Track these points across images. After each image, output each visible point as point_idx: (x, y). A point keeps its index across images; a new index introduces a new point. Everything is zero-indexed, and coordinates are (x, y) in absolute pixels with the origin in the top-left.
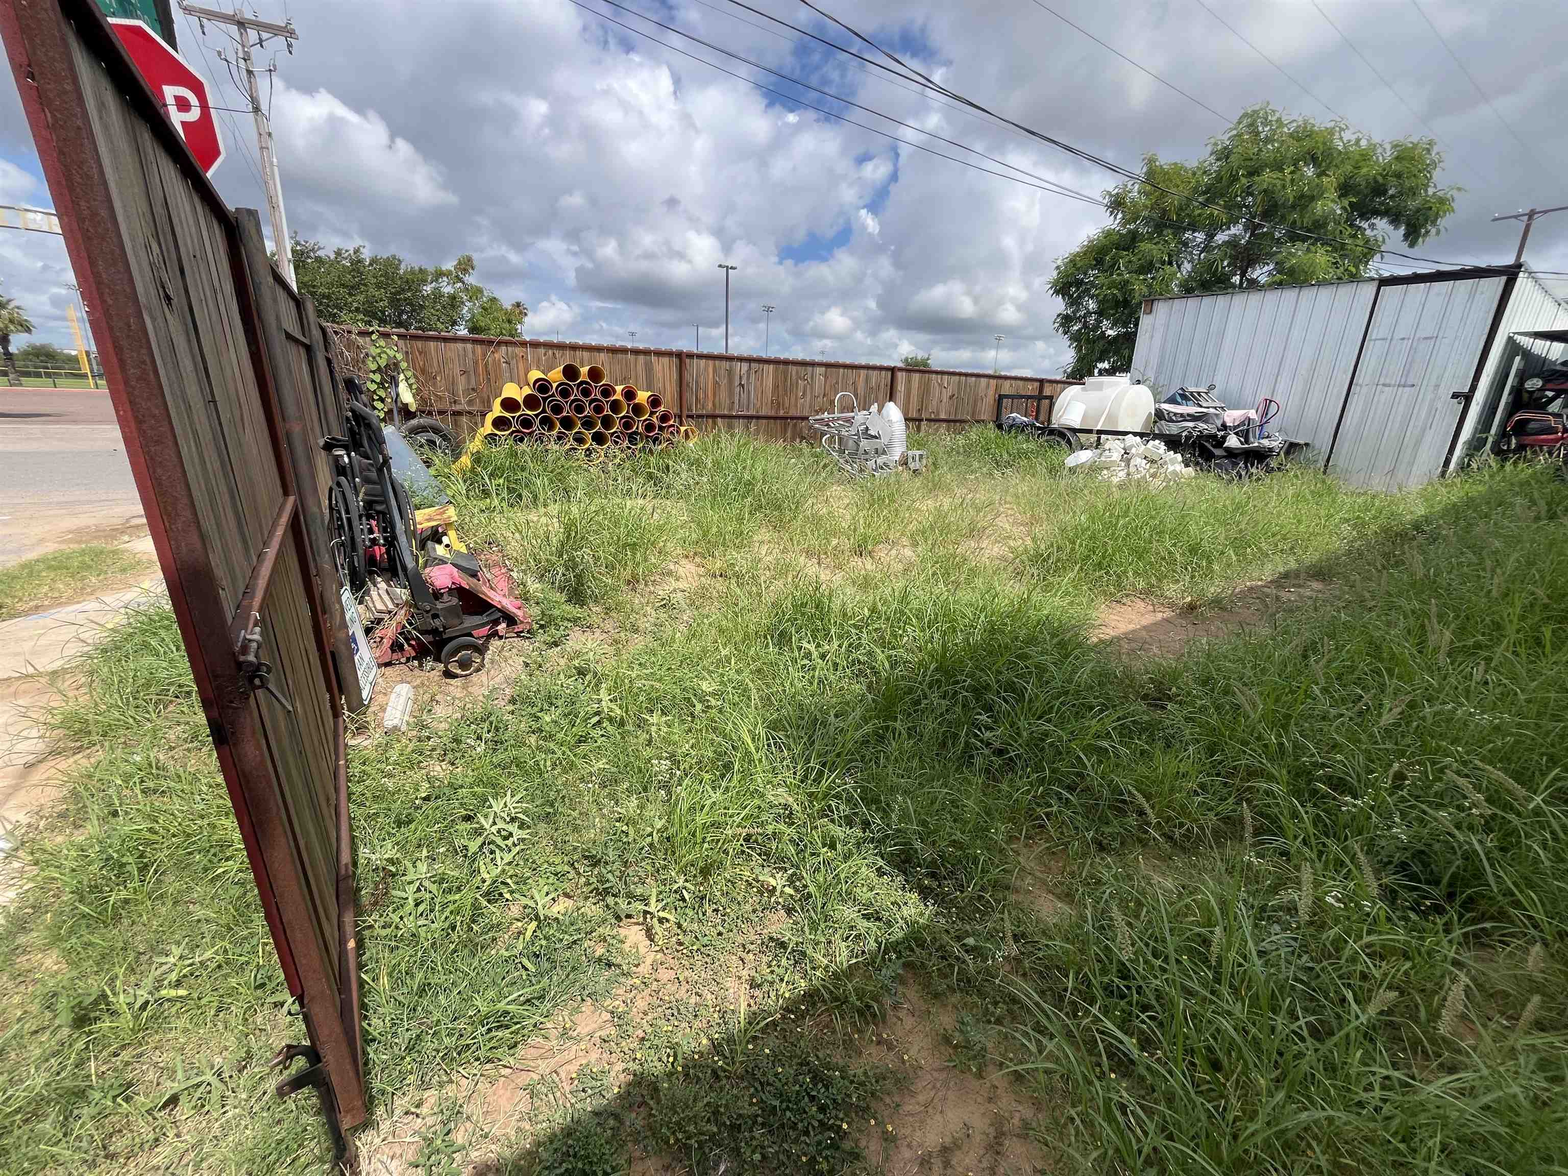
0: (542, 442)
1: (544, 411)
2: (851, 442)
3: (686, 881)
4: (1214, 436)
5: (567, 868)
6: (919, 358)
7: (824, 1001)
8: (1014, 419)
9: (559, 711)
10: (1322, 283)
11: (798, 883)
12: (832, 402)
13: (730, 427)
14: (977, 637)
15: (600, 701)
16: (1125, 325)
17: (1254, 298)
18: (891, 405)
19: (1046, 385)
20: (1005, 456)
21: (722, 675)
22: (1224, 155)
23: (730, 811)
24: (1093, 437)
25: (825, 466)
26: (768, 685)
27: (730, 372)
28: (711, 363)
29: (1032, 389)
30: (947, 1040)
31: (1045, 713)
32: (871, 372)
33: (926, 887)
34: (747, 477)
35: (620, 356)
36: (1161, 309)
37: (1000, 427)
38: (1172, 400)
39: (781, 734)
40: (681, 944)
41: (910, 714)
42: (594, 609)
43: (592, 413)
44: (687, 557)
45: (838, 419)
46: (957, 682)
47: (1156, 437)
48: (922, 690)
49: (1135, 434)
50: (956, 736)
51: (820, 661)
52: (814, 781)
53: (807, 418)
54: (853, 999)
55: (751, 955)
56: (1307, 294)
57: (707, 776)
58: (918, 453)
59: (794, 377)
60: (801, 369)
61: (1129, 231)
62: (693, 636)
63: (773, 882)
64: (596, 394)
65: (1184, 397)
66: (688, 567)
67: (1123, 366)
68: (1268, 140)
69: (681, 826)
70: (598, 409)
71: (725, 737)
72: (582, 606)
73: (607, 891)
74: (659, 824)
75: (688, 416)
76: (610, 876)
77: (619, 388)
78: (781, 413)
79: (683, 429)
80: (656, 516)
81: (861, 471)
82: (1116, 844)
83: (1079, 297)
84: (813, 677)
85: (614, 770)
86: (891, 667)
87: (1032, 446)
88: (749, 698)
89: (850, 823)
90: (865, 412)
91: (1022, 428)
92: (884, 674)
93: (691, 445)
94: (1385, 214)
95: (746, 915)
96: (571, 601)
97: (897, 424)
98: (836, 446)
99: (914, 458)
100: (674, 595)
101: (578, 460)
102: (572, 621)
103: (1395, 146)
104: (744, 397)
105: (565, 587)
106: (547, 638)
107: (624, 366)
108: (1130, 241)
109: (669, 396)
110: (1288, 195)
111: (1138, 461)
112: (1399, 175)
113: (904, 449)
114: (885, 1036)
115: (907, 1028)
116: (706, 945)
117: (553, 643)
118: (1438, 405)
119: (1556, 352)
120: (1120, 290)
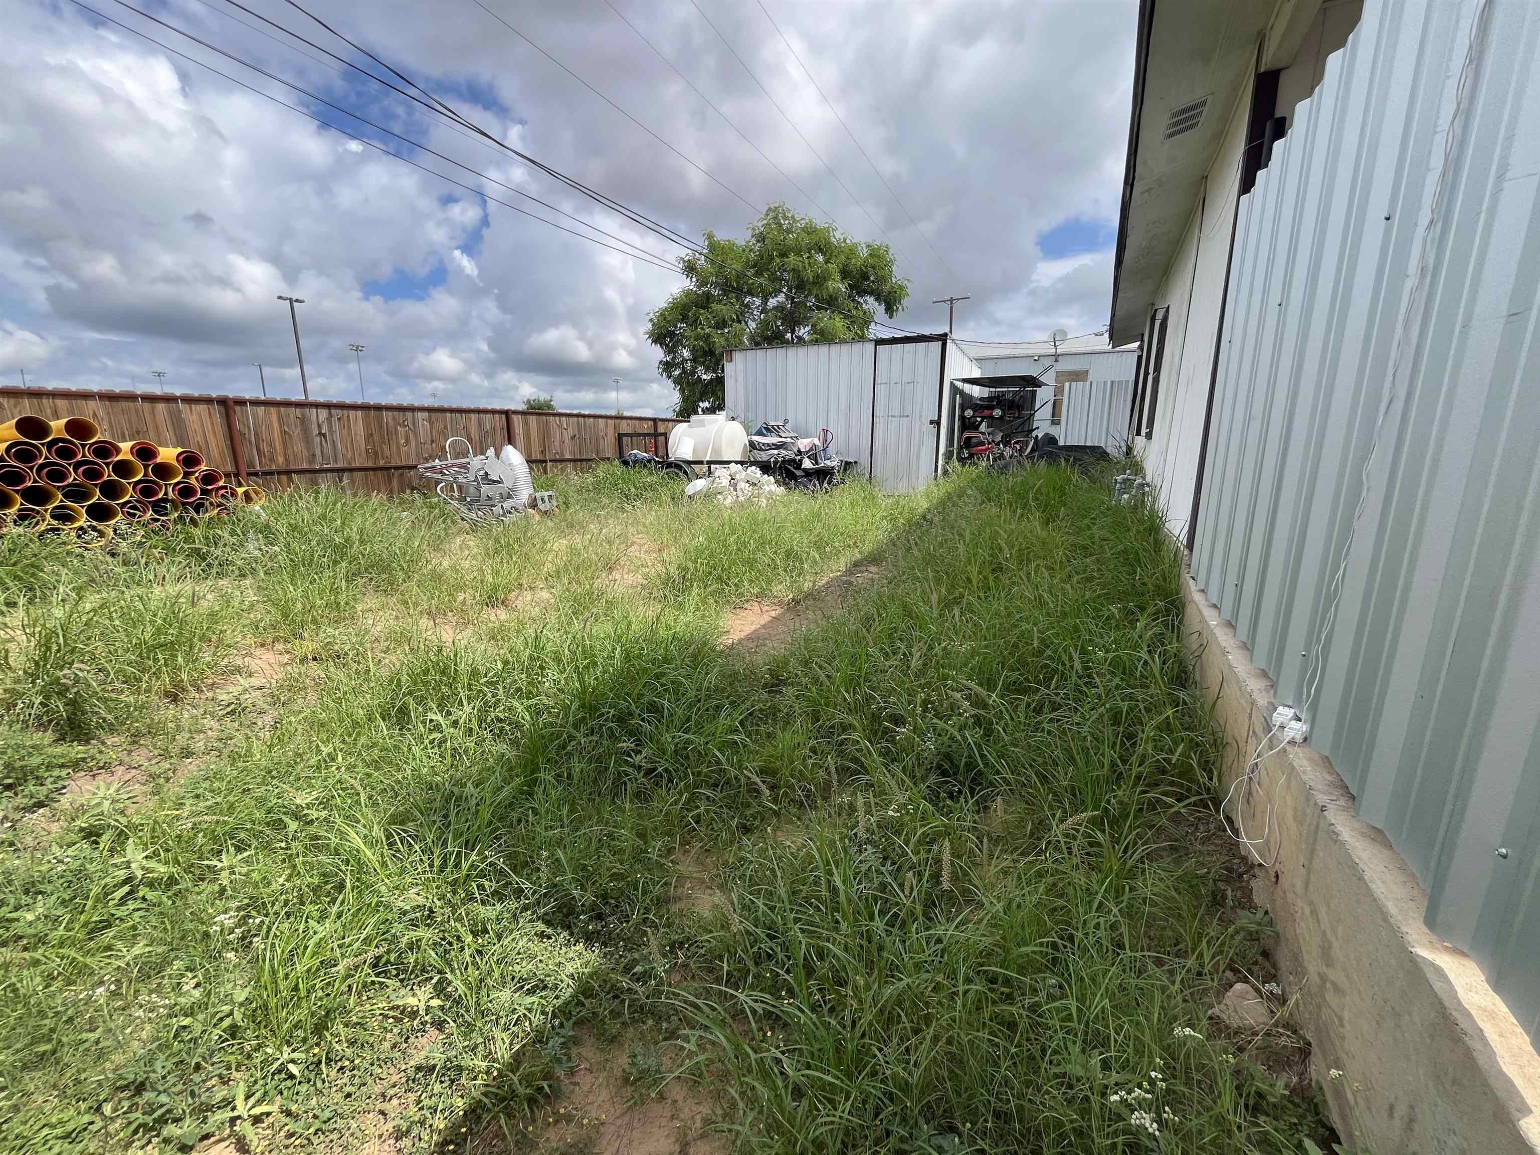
2: (472, 489)
3: (292, 1051)
4: (794, 460)
6: (542, 399)
7: (489, 1110)
8: (635, 456)
10: (843, 342)
12: (442, 448)
13: (313, 483)
16: (715, 371)
17: (802, 351)
18: (509, 449)
19: (659, 423)
20: (633, 490)
21: (325, 778)
22: (761, 238)
23: (346, 941)
24: (705, 468)
27: (303, 420)
28: (273, 410)
29: (647, 427)
30: (625, 1080)
32: (483, 416)
33: (591, 933)
35: (124, 404)
36: (738, 356)
37: (626, 463)
38: (760, 433)
39: (410, 826)
42: (109, 742)
43: (80, 480)
44: (263, 645)
45: (453, 465)
47: (753, 463)
49: (737, 462)
50: (605, 770)
51: (451, 731)
52: (454, 866)
53: (415, 467)
54: (521, 1090)
56: (834, 348)
57: (310, 909)
58: (546, 494)
59: (391, 424)
60: (399, 415)
61: (703, 293)
63: (413, 1001)
64: (84, 453)
65: (768, 430)
66: (264, 657)
67: (719, 406)
68: (789, 231)
69: (275, 984)
70: (93, 474)
72: (86, 742)
75: (249, 474)
77: (125, 446)
78: (382, 463)
79: (240, 490)
81: (487, 517)
82: (757, 823)
83: (674, 346)
84: (446, 750)
85: (161, 950)
87: (655, 479)
89: (499, 896)
90: (482, 457)
91: (643, 464)
93: (257, 508)
94: (871, 293)
95: (382, 1056)
96: (64, 739)
97: (519, 467)
98: (456, 494)
99: (543, 500)
100: (247, 696)
101: (64, 543)
102: (68, 767)
103: (868, 246)
104: (328, 448)
105: (50, 721)
106: (20, 801)
107: (134, 418)
108: (704, 301)
109: (215, 452)
110: (809, 274)
111: (742, 485)
112: (874, 267)
113: (531, 491)
114: (562, 1111)
115: (586, 1089)
116: (329, 1119)
117: (35, 805)
118: (924, 429)
119: (976, 391)
120: (705, 342)
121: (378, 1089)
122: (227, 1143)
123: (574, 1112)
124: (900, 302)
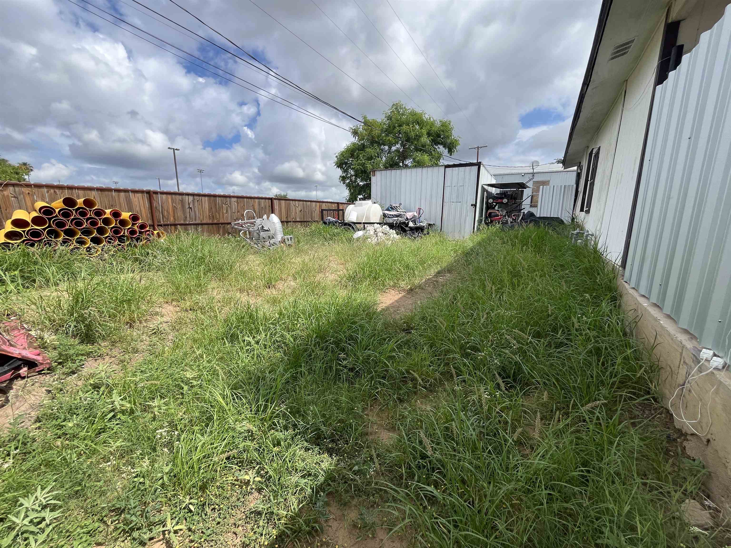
0: (50, 245)
1: (50, 226)
2: (255, 234)
3: (191, 498)
4: (405, 223)
5: (97, 525)
6: (282, 194)
7: (288, 536)
8: (329, 220)
9: (80, 417)
10: (428, 166)
11: (262, 472)
12: (243, 215)
13: (186, 230)
14: (332, 317)
15: (113, 403)
16: (366, 181)
17: (408, 171)
18: (273, 215)
19: (340, 205)
20: (328, 236)
21: (199, 366)
22: (389, 118)
23: (215, 445)
24: (362, 226)
25: (243, 246)
26: (228, 365)
27: (182, 201)
28: (169, 196)
29: (334, 207)
30: (355, 526)
31: (368, 346)
32: (261, 200)
33: (330, 448)
34: (200, 255)
35: (107, 193)
36: (378, 174)
37: (325, 223)
38: (388, 210)
39: (240, 391)
40: (192, 541)
41: (307, 362)
42: (103, 344)
43: (89, 226)
44: (167, 303)
45: (247, 223)
46: (327, 341)
47: (385, 224)
48: (311, 348)
49: (377, 223)
50: (331, 368)
51: (256, 345)
52: (263, 411)
53: (230, 223)
54: (304, 527)
55: (240, 528)
56: (425, 170)
57: (196, 428)
58: (289, 237)
59: (220, 203)
60: (223, 199)
61: (362, 144)
62: (176, 347)
63: (247, 477)
64: (91, 214)
65: (392, 208)
66: (168, 308)
67: (368, 197)
68: (403, 114)
69: (183, 465)
70: (94, 223)
71: (205, 402)
72: (93, 344)
73: (132, 529)
74: (167, 469)
75: (158, 225)
76: (134, 518)
77: (108, 211)
78: (215, 221)
79: (155, 232)
80: (143, 282)
81: (263, 247)
82: (406, 397)
83: (347, 169)
84: (254, 354)
85: (129, 444)
86: (294, 341)
87: (338, 230)
88: (218, 375)
89: (286, 428)
90: (261, 219)
91: (333, 223)
92: (291, 345)
93: (162, 241)
94: (441, 144)
95: (233, 504)
96: (83, 342)
97: (277, 224)
98: (248, 236)
99: (288, 239)
100: (161, 326)
101: (81, 254)
102: (85, 355)
103: (440, 121)
104: (193, 214)
105: (77, 334)
106: (65, 370)
107: (111, 199)
108: (362, 148)
109: (144, 215)
110: (413, 134)
111: (380, 234)
112: (443, 131)
113: (283, 235)
114: (324, 540)
115: (334, 529)
116: (210, 534)
117: (71, 373)
118: (468, 208)
119: (494, 191)
120: (362, 166)
121: (232, 521)
122: (161, 542)
123: (330, 541)
124: (455, 148)
